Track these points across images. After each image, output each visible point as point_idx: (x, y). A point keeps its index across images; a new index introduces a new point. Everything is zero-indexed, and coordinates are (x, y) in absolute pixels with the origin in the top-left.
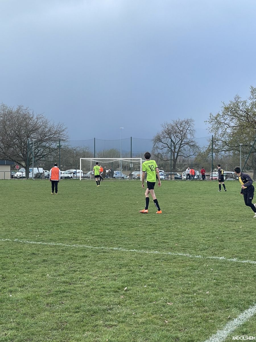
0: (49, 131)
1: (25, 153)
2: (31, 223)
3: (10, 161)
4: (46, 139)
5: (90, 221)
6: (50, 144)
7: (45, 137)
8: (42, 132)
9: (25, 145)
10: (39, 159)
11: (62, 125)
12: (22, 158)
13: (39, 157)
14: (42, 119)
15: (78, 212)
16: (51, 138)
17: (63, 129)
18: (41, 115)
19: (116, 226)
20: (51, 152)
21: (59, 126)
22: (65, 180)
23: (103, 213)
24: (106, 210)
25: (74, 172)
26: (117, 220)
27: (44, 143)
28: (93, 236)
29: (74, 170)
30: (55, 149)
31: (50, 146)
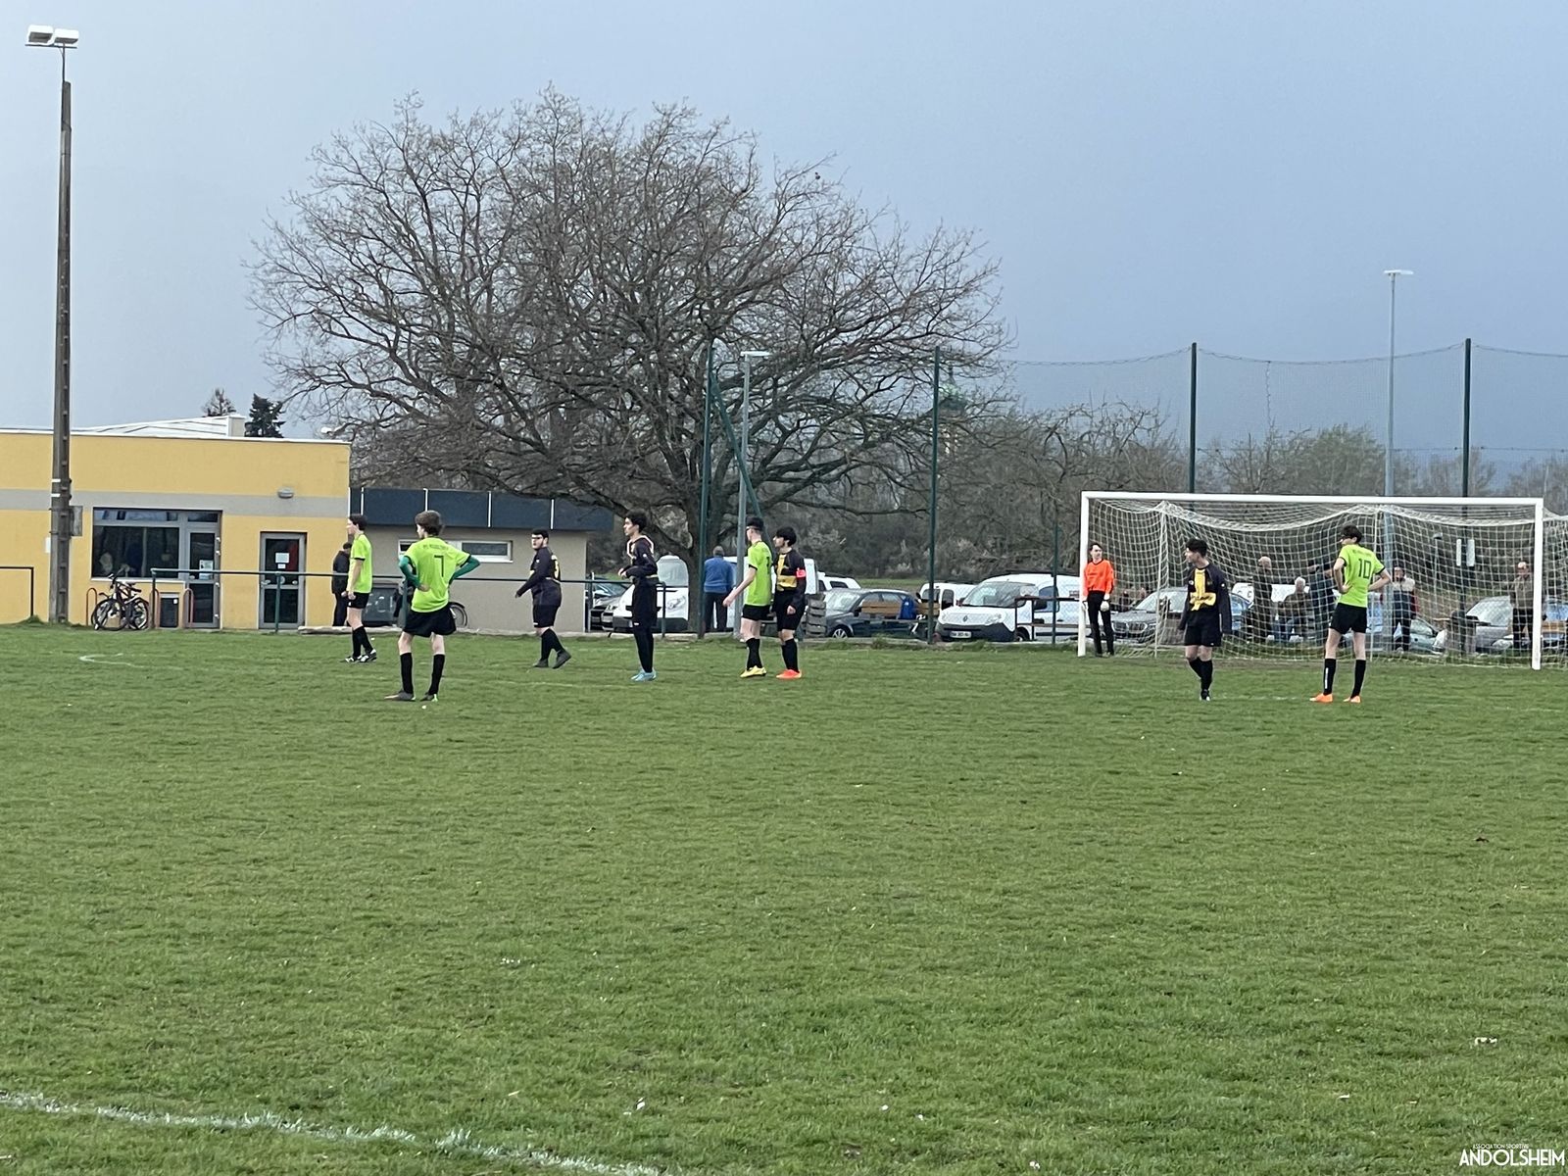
0: (868, 286)
1: (688, 452)
2: (620, 991)
3: (585, 503)
4: (837, 353)
5: (1080, 993)
6: (871, 388)
7: (833, 336)
8: (815, 293)
9: (687, 390)
10: (786, 496)
11: (960, 248)
12: (663, 482)
13: (790, 480)
14: (820, 203)
15: (1003, 915)
16: (876, 341)
17: (963, 278)
18: (810, 176)
19: (1278, 1039)
20: (873, 445)
21: (936, 256)
22: (974, 649)
23: (1196, 928)
24: (1225, 900)
25: (1036, 594)
26: (1294, 991)
27: (827, 373)
28: (1081, 1120)
29: (1043, 581)
30: (907, 425)
31: (868, 402)
